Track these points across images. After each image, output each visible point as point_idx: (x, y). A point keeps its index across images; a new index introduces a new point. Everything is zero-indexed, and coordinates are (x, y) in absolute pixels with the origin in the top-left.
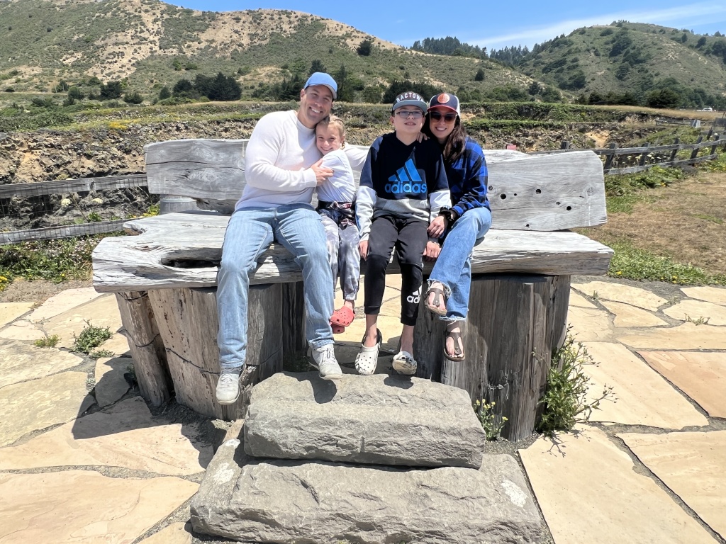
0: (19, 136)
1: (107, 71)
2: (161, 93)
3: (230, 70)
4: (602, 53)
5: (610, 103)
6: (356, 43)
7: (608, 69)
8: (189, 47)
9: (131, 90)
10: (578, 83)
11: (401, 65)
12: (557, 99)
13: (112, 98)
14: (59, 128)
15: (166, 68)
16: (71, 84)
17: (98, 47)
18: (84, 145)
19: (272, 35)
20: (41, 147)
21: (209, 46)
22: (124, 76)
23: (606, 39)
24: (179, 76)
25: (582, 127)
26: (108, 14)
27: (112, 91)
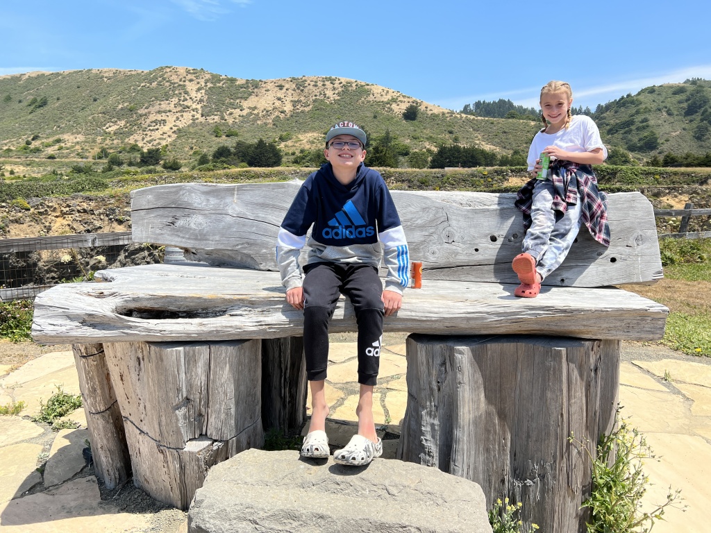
0: (53, 201)
1: (148, 139)
2: (200, 160)
3: (270, 137)
4: (676, 113)
5: (688, 165)
6: (402, 108)
7: (684, 129)
8: (231, 114)
9: (170, 157)
10: (650, 145)
11: (450, 129)
12: (626, 162)
13: (150, 165)
14: (93, 194)
15: (207, 135)
16: (111, 151)
17: (141, 116)
18: (117, 211)
19: (315, 101)
20: (73, 213)
21: (251, 113)
22: (164, 143)
23: (678, 97)
24: (219, 143)
25: (656, 191)
26: (153, 84)
27: (151, 157)
